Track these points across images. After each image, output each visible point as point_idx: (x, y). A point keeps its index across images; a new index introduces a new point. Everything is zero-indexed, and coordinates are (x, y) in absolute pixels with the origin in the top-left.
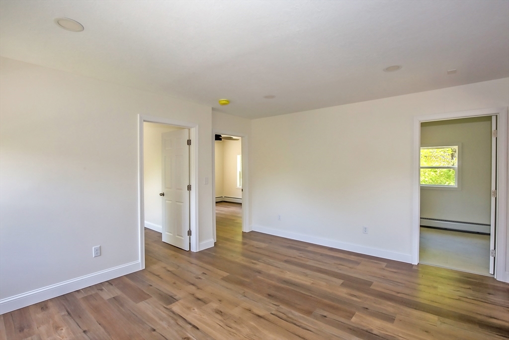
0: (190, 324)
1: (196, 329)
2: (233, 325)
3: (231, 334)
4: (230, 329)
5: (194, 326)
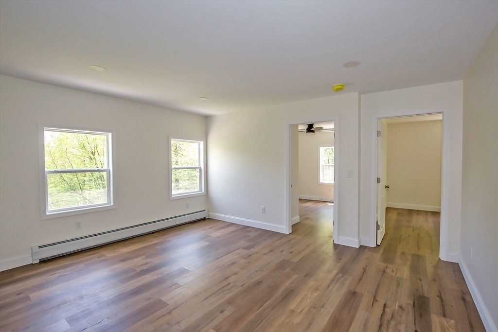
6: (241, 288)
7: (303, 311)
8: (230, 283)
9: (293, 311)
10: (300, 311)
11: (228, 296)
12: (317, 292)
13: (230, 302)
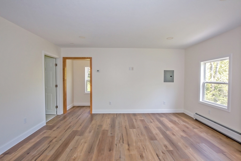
0: (159, 159)
1: (158, 154)
2: (141, 148)
3: (146, 145)
4: (144, 147)
5: (158, 156)
6: (116, 143)
7: (81, 144)
8: (123, 143)
9: (85, 143)
10: (82, 144)
11: (116, 138)
12: (75, 157)
13: (113, 137)
